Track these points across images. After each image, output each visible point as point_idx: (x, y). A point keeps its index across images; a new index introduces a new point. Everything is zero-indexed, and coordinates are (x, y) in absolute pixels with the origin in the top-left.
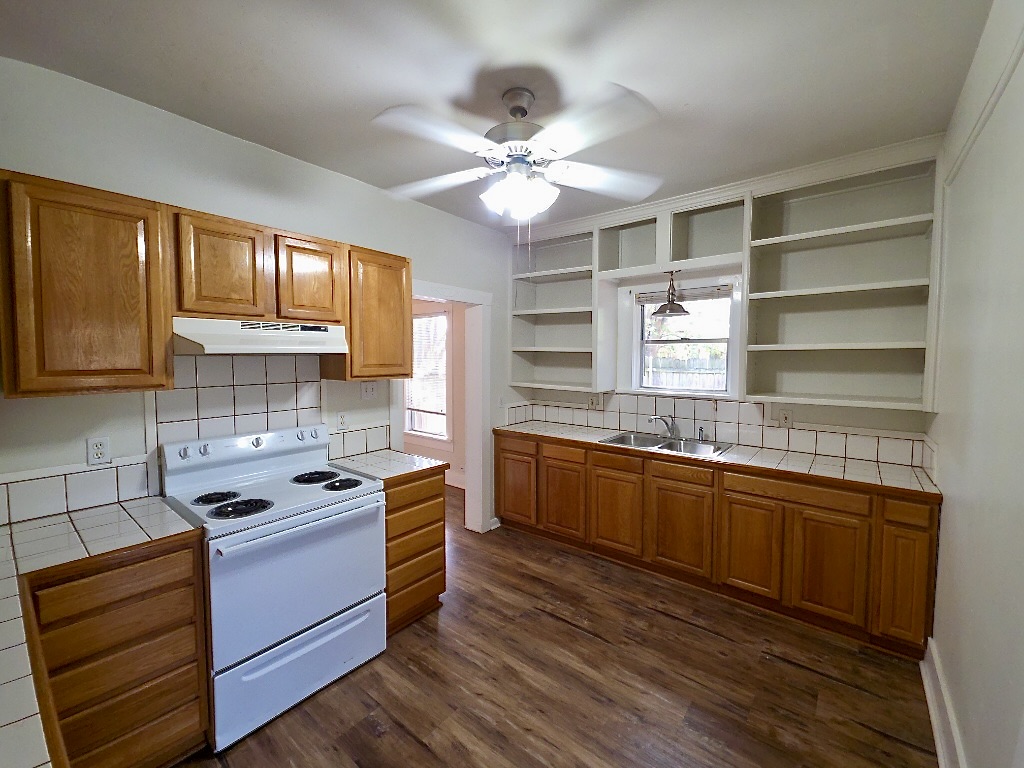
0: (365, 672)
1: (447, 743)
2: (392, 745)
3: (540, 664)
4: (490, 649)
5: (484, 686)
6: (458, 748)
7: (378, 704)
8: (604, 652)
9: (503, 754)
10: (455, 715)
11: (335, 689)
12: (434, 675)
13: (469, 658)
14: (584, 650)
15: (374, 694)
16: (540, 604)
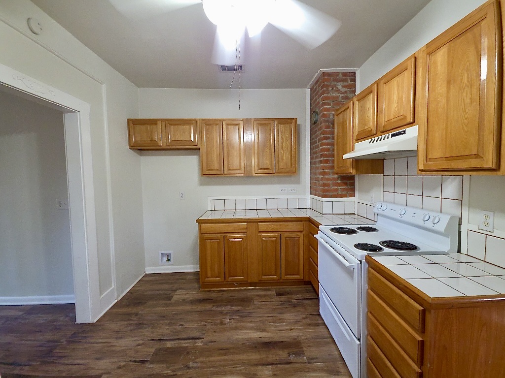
1: (260, 373)
2: (279, 355)
7: (309, 363)
15: (318, 365)
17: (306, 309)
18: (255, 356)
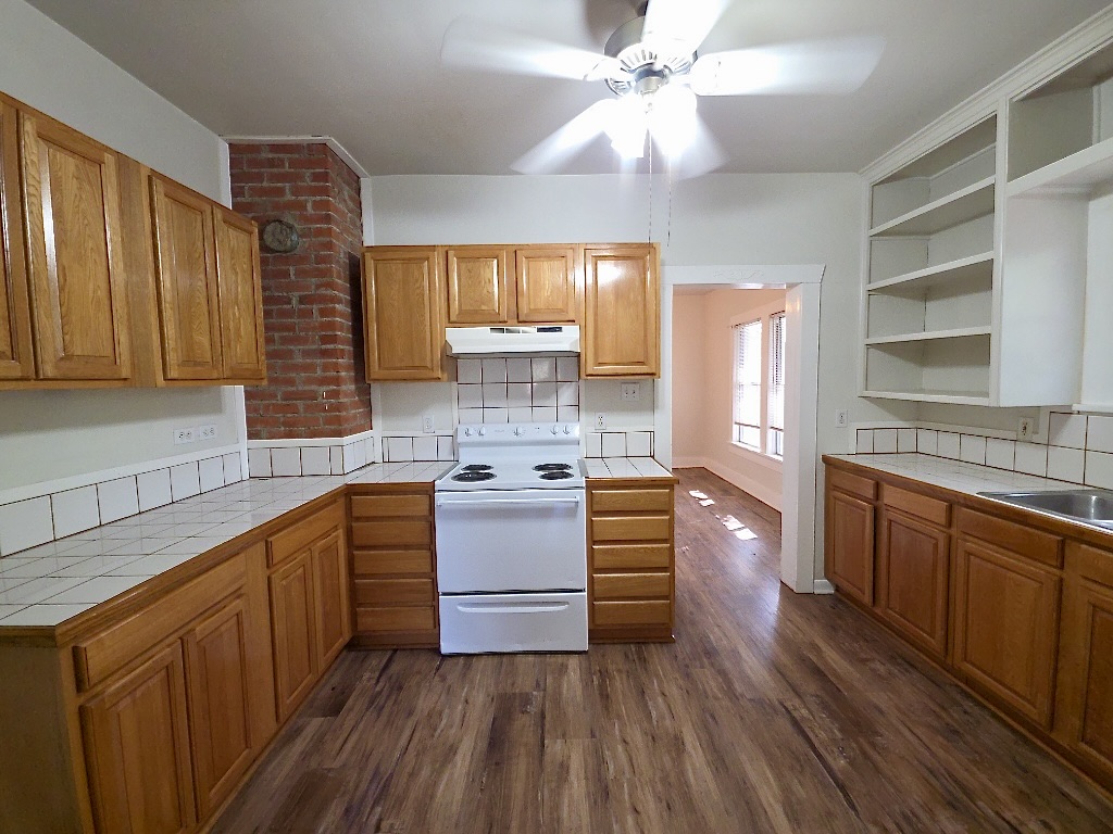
0: (560, 659)
1: (559, 758)
2: (524, 726)
3: (720, 760)
4: (679, 709)
5: (637, 737)
6: (564, 768)
7: (545, 690)
8: (829, 814)
9: (590, 807)
10: (587, 741)
11: (531, 658)
12: (605, 697)
13: (650, 703)
14: (800, 792)
15: (549, 680)
16: (793, 702)
17: (419, 672)
18: (520, 767)
